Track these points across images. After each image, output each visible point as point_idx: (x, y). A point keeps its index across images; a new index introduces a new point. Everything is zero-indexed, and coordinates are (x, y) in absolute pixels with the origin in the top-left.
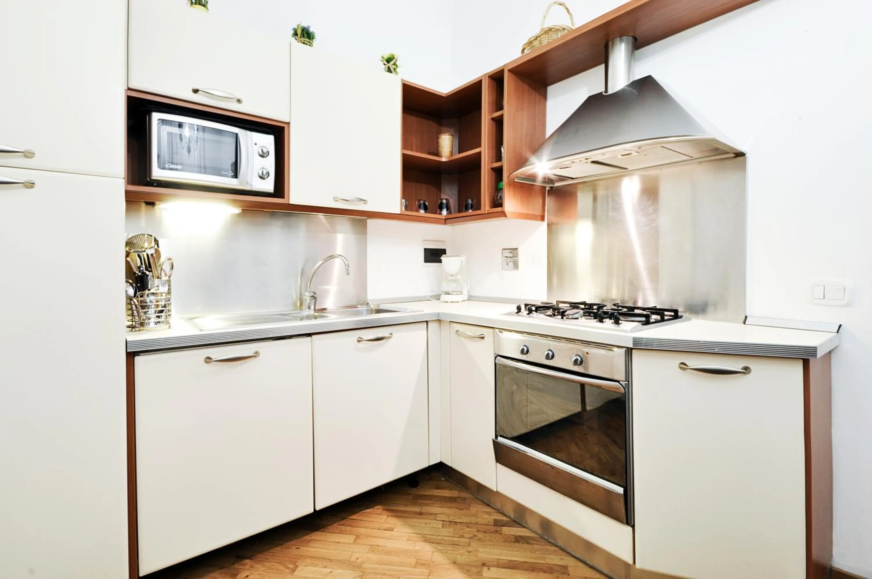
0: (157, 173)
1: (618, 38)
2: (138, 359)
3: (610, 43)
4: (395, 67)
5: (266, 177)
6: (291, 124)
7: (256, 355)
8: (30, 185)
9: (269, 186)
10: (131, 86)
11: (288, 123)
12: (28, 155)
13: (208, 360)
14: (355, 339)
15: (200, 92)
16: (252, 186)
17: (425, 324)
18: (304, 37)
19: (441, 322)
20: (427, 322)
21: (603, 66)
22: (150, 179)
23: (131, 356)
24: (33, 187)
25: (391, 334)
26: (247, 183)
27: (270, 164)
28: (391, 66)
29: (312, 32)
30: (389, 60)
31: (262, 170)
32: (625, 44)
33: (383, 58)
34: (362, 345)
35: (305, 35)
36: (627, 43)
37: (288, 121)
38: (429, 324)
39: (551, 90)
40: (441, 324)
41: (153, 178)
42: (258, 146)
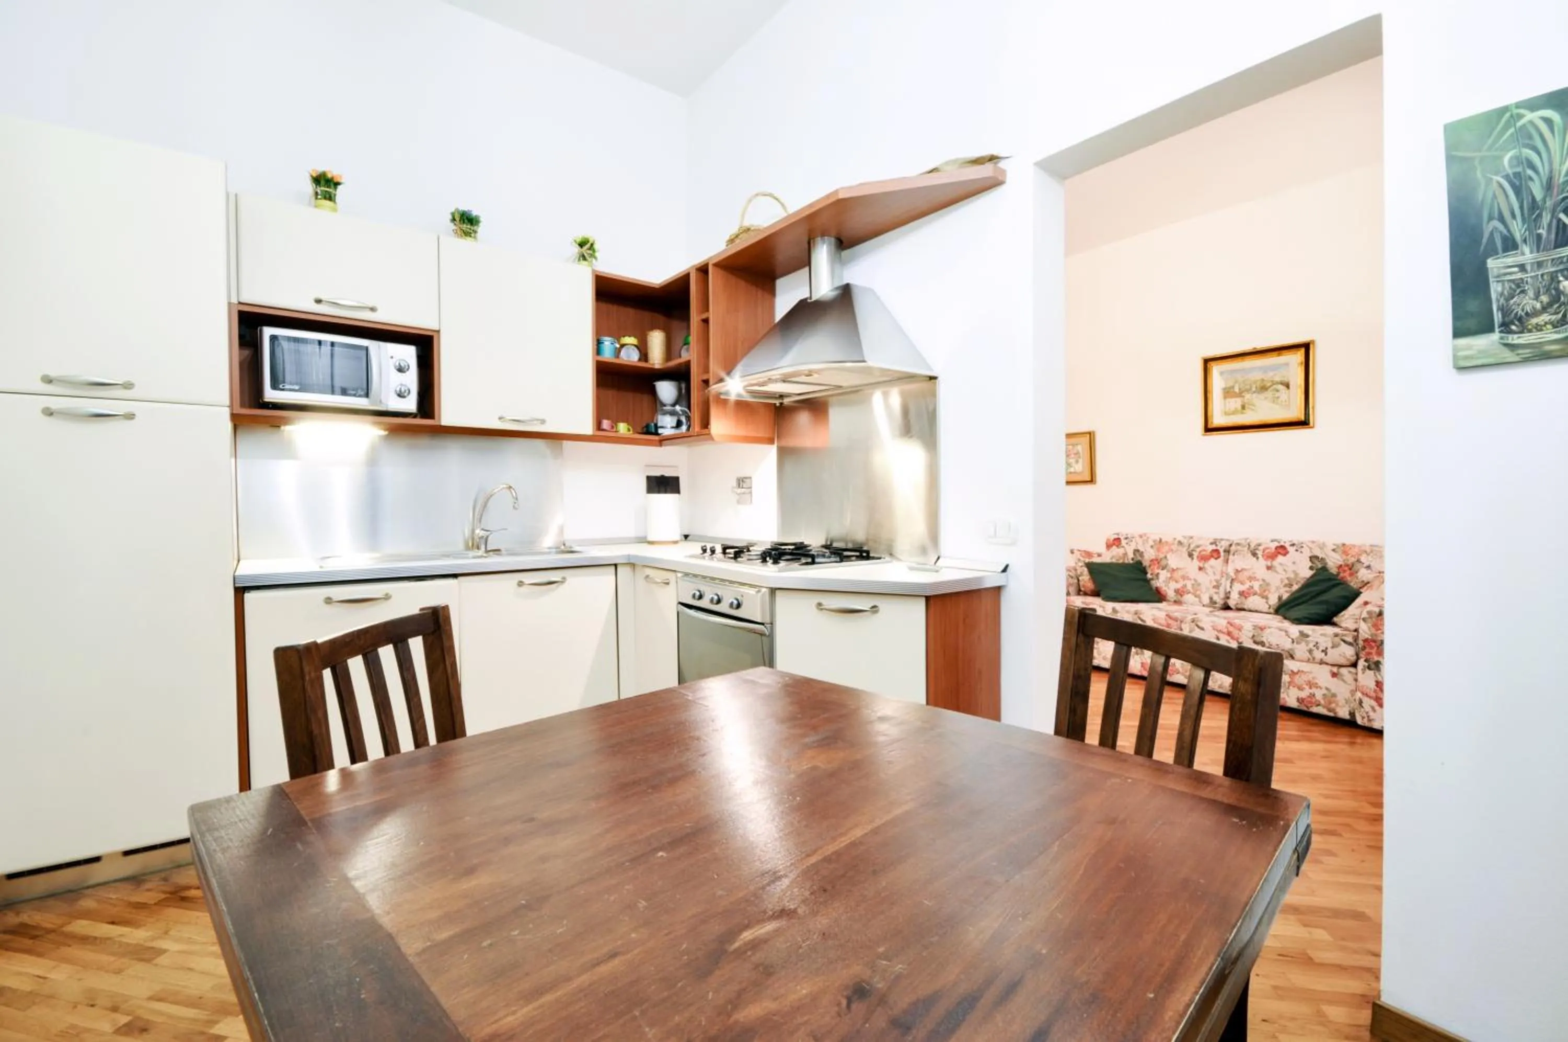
0: (271, 395)
1: (819, 239)
2: (249, 597)
3: (812, 241)
4: (591, 252)
5: (406, 394)
6: (441, 332)
7: (387, 597)
8: (130, 416)
9: (410, 404)
10: (242, 300)
11: (438, 332)
12: (128, 386)
13: (329, 601)
14: (516, 582)
15: (324, 302)
16: (387, 405)
17: (613, 568)
18: (464, 222)
19: (636, 567)
20: (616, 565)
21: (807, 269)
22: (262, 401)
23: (240, 592)
24: (132, 418)
25: (564, 578)
26: (381, 401)
27: (411, 379)
28: (585, 251)
29: (476, 216)
30: (581, 245)
31: (400, 387)
32: (827, 247)
33: (575, 241)
34: (524, 589)
35: (466, 221)
36: (830, 244)
37: (437, 329)
38: (619, 569)
39: (780, 283)
40: (636, 571)
41: (266, 400)
42: (394, 360)
